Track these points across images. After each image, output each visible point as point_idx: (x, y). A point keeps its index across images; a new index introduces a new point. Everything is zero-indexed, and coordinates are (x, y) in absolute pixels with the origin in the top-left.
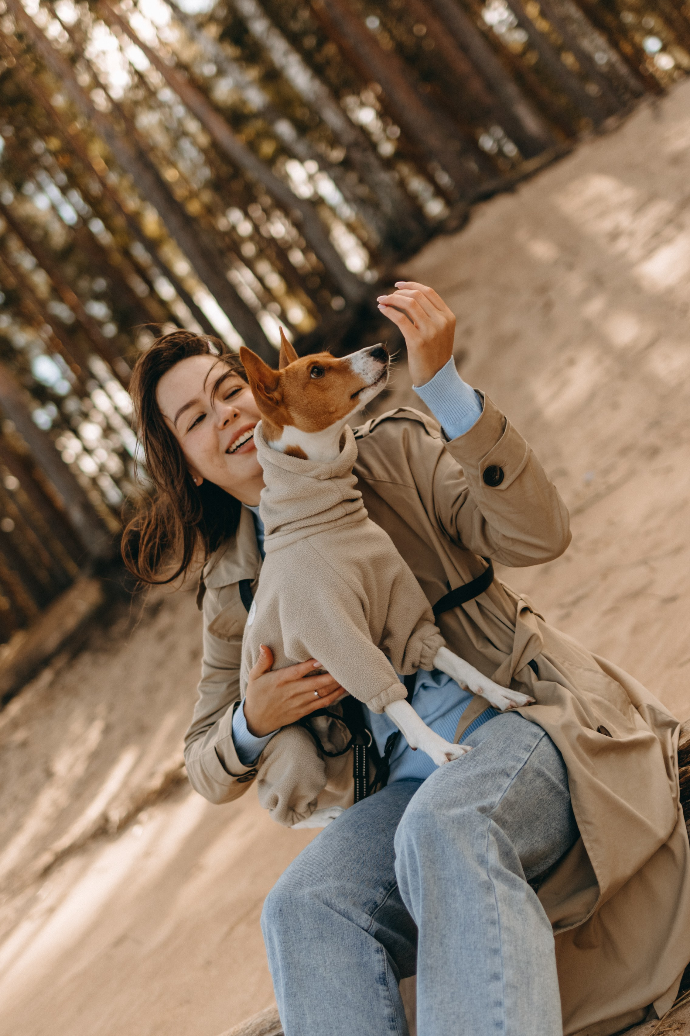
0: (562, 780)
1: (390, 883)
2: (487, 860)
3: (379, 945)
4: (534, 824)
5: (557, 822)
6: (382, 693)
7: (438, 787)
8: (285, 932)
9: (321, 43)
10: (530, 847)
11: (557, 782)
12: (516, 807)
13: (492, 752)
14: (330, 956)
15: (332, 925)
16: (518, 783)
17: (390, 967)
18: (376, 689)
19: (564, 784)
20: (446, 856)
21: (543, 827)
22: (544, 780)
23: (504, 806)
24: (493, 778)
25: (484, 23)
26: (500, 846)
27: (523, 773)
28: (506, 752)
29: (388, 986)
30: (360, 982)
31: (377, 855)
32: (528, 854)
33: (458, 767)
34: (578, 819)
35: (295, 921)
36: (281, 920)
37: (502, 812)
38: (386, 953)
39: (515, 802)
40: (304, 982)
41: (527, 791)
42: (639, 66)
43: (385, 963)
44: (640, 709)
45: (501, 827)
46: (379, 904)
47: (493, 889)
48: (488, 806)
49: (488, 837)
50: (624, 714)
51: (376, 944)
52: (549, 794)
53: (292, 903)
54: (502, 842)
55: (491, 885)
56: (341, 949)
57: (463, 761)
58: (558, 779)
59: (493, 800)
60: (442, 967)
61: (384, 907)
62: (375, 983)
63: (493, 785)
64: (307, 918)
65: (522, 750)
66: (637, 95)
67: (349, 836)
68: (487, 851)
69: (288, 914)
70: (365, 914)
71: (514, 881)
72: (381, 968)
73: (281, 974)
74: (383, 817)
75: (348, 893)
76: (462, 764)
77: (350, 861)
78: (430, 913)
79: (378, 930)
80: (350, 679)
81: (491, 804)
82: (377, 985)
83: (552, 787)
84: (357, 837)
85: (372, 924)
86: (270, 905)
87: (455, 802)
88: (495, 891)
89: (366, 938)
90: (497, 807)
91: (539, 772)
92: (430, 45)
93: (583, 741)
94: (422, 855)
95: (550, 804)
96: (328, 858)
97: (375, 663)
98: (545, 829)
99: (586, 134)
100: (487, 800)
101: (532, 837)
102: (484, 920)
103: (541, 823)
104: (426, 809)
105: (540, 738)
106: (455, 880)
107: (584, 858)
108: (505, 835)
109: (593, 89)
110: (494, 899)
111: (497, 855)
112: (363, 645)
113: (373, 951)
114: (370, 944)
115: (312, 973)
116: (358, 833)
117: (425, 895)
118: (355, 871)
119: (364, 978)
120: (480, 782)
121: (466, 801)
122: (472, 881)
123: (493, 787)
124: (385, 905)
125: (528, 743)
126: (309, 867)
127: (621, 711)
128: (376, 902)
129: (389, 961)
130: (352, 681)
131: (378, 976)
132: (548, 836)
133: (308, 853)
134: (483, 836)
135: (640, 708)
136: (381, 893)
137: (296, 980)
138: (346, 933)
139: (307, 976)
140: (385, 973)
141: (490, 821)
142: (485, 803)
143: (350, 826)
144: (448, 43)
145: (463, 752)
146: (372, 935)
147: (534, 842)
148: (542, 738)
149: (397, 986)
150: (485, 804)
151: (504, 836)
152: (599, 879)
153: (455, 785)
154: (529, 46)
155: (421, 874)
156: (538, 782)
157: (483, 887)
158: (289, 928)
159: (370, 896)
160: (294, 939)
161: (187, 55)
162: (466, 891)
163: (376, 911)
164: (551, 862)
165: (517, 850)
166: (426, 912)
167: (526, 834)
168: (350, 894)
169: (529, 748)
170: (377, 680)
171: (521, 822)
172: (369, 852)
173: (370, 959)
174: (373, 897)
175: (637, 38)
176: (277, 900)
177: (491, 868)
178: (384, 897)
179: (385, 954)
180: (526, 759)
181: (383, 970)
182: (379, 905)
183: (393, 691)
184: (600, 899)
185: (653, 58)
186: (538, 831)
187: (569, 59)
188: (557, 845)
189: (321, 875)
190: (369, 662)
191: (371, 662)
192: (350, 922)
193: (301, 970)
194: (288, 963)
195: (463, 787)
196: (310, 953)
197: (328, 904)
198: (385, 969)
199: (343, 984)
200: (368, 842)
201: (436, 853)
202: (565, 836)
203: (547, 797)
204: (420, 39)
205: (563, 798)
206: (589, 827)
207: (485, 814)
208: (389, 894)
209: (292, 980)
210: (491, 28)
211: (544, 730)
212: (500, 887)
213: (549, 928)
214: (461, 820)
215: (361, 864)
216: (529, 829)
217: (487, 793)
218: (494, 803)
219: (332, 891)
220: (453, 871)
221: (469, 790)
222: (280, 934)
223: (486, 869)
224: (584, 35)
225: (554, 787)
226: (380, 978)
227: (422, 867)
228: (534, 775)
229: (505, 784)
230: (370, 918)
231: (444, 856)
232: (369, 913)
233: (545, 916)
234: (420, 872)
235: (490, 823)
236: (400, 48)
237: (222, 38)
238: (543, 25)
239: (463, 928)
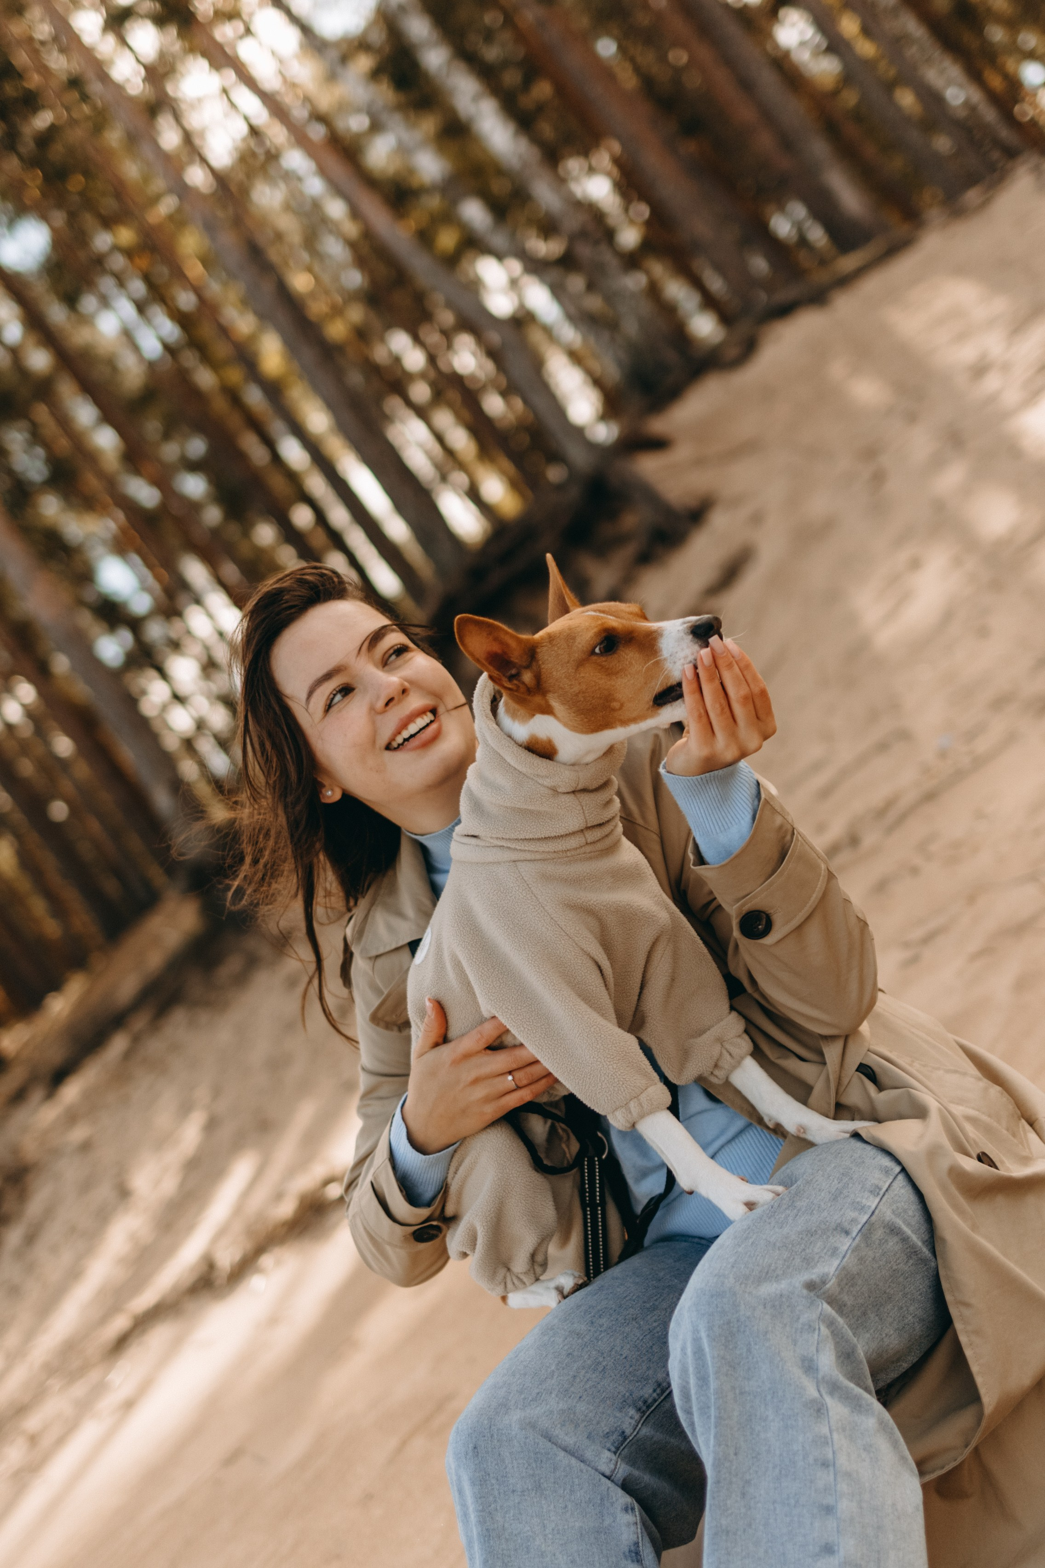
0: (927, 1241)
1: (645, 1402)
2: (817, 1366)
3: (628, 1499)
4: (884, 1308)
5: (916, 1306)
6: (631, 1102)
7: (740, 1249)
8: (481, 1481)
9: (528, 81)
10: (878, 1343)
11: (920, 1244)
12: (860, 1282)
13: (820, 1195)
14: (553, 1518)
15: (555, 1469)
16: (862, 1245)
17: (645, 1534)
18: (622, 1097)
19: (929, 1247)
20: (753, 1358)
21: (896, 1313)
22: (901, 1239)
23: (842, 1280)
24: (825, 1237)
25: (776, 46)
26: (837, 1344)
27: (870, 1230)
28: (842, 1196)
29: (642, 1564)
30: (599, 1558)
31: (626, 1358)
32: (875, 1354)
33: (769, 1218)
34: (949, 1298)
35: (497, 1464)
36: (476, 1462)
37: (838, 1289)
38: (639, 1511)
39: (858, 1274)
40: (513, 1559)
41: (875, 1257)
42: (1014, 107)
43: (637, 1528)
44: (1036, 1125)
45: (837, 1312)
46: (629, 1433)
47: (826, 1412)
48: (818, 1280)
49: (819, 1329)
50: (1014, 1135)
51: (622, 1499)
52: (907, 1261)
53: (492, 1436)
54: (840, 1337)
55: (823, 1405)
56: (570, 1507)
57: (773, 1210)
58: (920, 1239)
59: (826, 1270)
60: (744, 1530)
61: (635, 1438)
62: (623, 1560)
63: (825, 1248)
64: (516, 1460)
65: (866, 1192)
66: (1011, 154)
67: (581, 1330)
68: (817, 1351)
69: (487, 1452)
70: (606, 1451)
71: (858, 1399)
72: (631, 1536)
73: (476, 1546)
74: (634, 1298)
75: (579, 1419)
76: (775, 1212)
77: (583, 1369)
78: (727, 1446)
79: (627, 1476)
80: (580, 1080)
81: (822, 1277)
82: (626, 1562)
83: (912, 1252)
84: (593, 1329)
85: (618, 1467)
86: (459, 1440)
87: (767, 1272)
88: (828, 1415)
89: (608, 1488)
90: (832, 1282)
91: (893, 1228)
92: (693, 81)
93: (957, 1175)
94: (716, 1356)
95: (907, 1278)
96: (548, 1365)
97: (618, 1058)
98: (899, 1317)
99: (934, 214)
100: (816, 1270)
101: (882, 1328)
102: (811, 1459)
103: (894, 1306)
104: (723, 1283)
105: (894, 1175)
106: (766, 1396)
107: (959, 1360)
108: (846, 1326)
109: (943, 144)
110: (828, 1428)
111: (833, 1358)
112: (600, 1030)
113: (619, 1508)
114: (614, 1499)
115: (524, 1545)
116: (595, 1325)
117: (719, 1418)
118: (590, 1383)
119: (605, 1552)
120: (804, 1242)
121: (784, 1271)
122: (794, 1398)
123: (825, 1251)
124: (638, 1436)
125: (876, 1182)
126: (519, 1379)
127: (1008, 1130)
128: (623, 1432)
129: (644, 1524)
130: (584, 1084)
131: (627, 1549)
132: (904, 1327)
133: (517, 1356)
134: (810, 1328)
135: (1036, 1122)
136: (631, 1418)
137: (500, 1556)
138: (576, 1481)
139: (516, 1550)
140: (638, 1543)
141: (822, 1303)
142: (813, 1274)
143: (582, 1313)
144: (721, 77)
145: (771, 1195)
146: (617, 1485)
147: (884, 1335)
148: (897, 1175)
149: (657, 1563)
150: (814, 1277)
151: (843, 1327)
152: (982, 1391)
153: (766, 1246)
154: (847, 79)
155: (713, 1384)
156: (891, 1244)
157: (810, 1409)
158: (489, 1474)
159: (615, 1423)
160: (496, 1493)
161: (325, 101)
162: (783, 1414)
163: (624, 1445)
164: (905, 1366)
165: (862, 1348)
166: (720, 1445)
167: (872, 1325)
168: (583, 1421)
169: (878, 1190)
170: (623, 1084)
171: (866, 1305)
172: (613, 1353)
173: (614, 1521)
174: (619, 1424)
175: (1010, 64)
176: (470, 1431)
177: (823, 1378)
178: (636, 1424)
179: (637, 1513)
180: (873, 1207)
181: (635, 1539)
182: (629, 1437)
183: (648, 1098)
184: (984, 1424)
185: (1035, 95)
186: (890, 1320)
187: (906, 99)
188: (916, 1340)
189: (537, 1391)
190: (609, 1056)
191: (612, 1055)
192: (582, 1464)
193: (507, 1540)
194: (487, 1530)
195: (779, 1249)
196: (520, 1514)
197: (549, 1437)
198: (638, 1537)
199: (572, 1562)
200: (610, 1337)
201: (738, 1352)
202: (927, 1327)
203: (904, 1266)
204: (678, 71)
205: (928, 1268)
206: (966, 1312)
207: (814, 1292)
208: (645, 1418)
209: (494, 1556)
210: (787, 54)
211: (898, 1162)
212: (836, 1409)
213: (913, 1472)
214: (777, 1303)
215: (600, 1372)
216: (877, 1315)
217: (816, 1260)
218: (827, 1275)
219: (554, 1417)
220: (763, 1382)
221: (789, 1255)
222: (474, 1485)
223: (815, 1380)
224: (929, 61)
225: (915, 1252)
226: (630, 1551)
227: (716, 1373)
228: (885, 1232)
229: (842, 1245)
230: (614, 1458)
231: (751, 1358)
232: (613, 1449)
233: (907, 1453)
234: (712, 1382)
235: (822, 1308)
236: (648, 84)
237: (375, 75)
238: (866, 48)
239: (777, 1470)
